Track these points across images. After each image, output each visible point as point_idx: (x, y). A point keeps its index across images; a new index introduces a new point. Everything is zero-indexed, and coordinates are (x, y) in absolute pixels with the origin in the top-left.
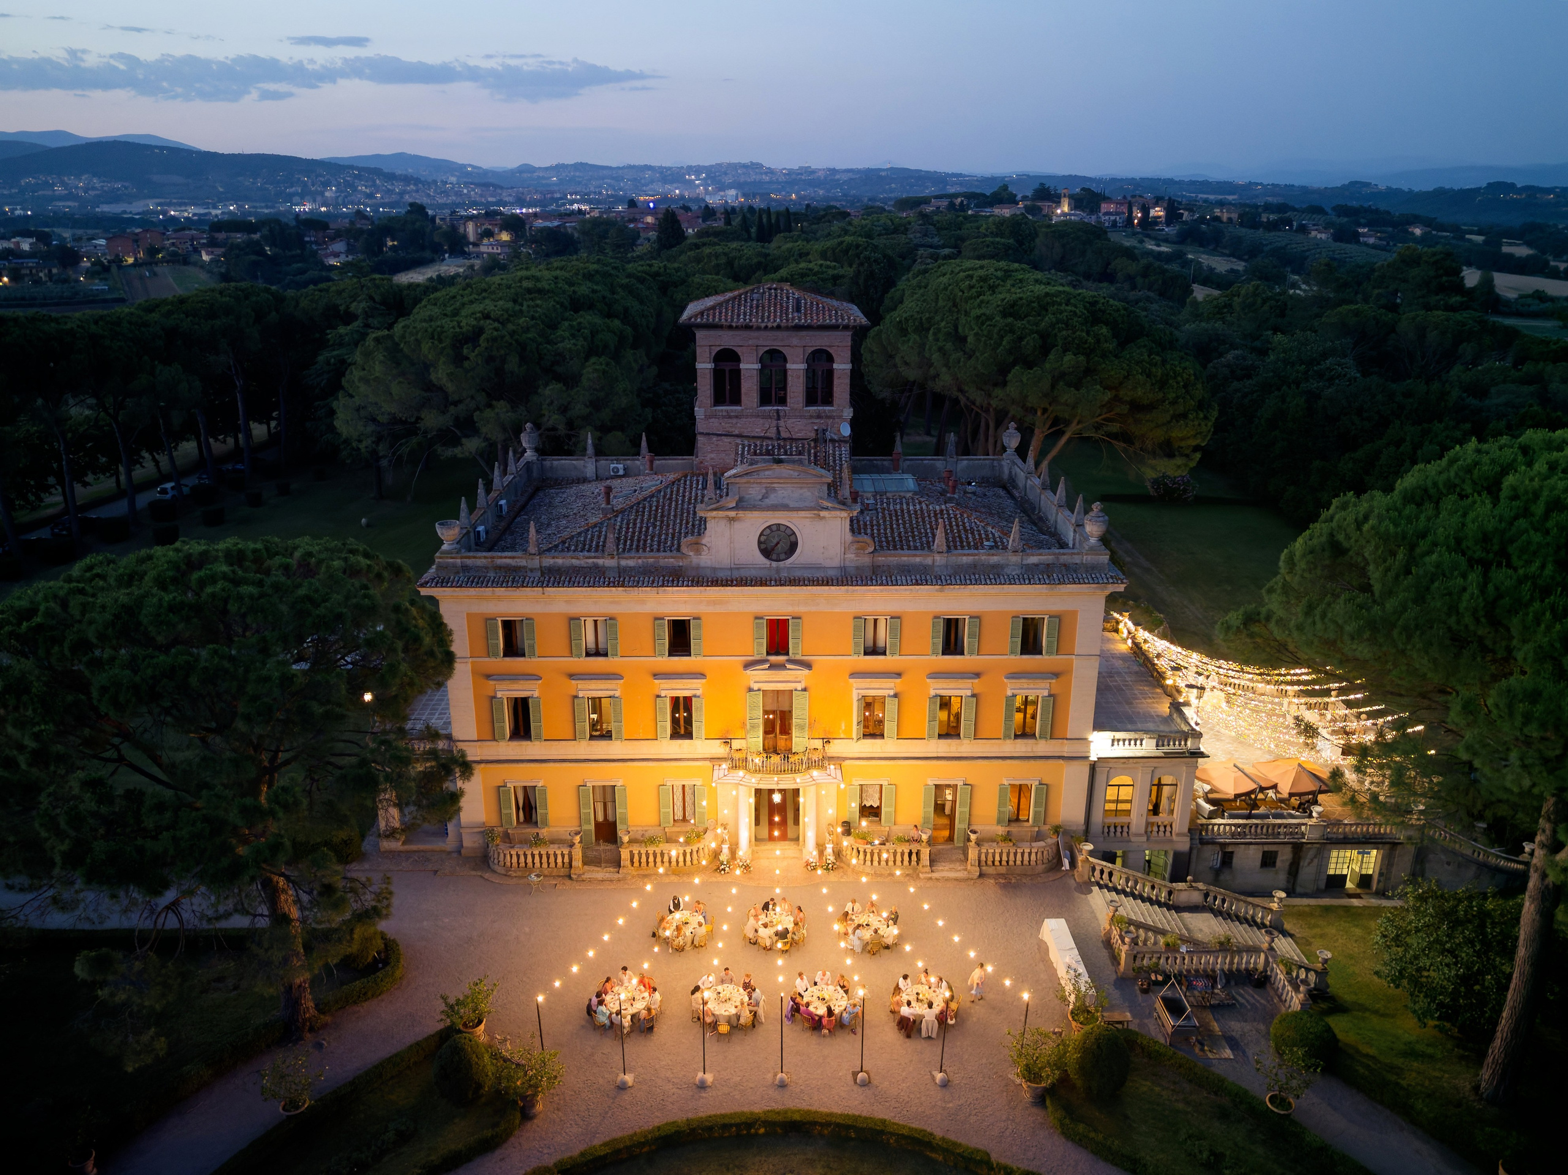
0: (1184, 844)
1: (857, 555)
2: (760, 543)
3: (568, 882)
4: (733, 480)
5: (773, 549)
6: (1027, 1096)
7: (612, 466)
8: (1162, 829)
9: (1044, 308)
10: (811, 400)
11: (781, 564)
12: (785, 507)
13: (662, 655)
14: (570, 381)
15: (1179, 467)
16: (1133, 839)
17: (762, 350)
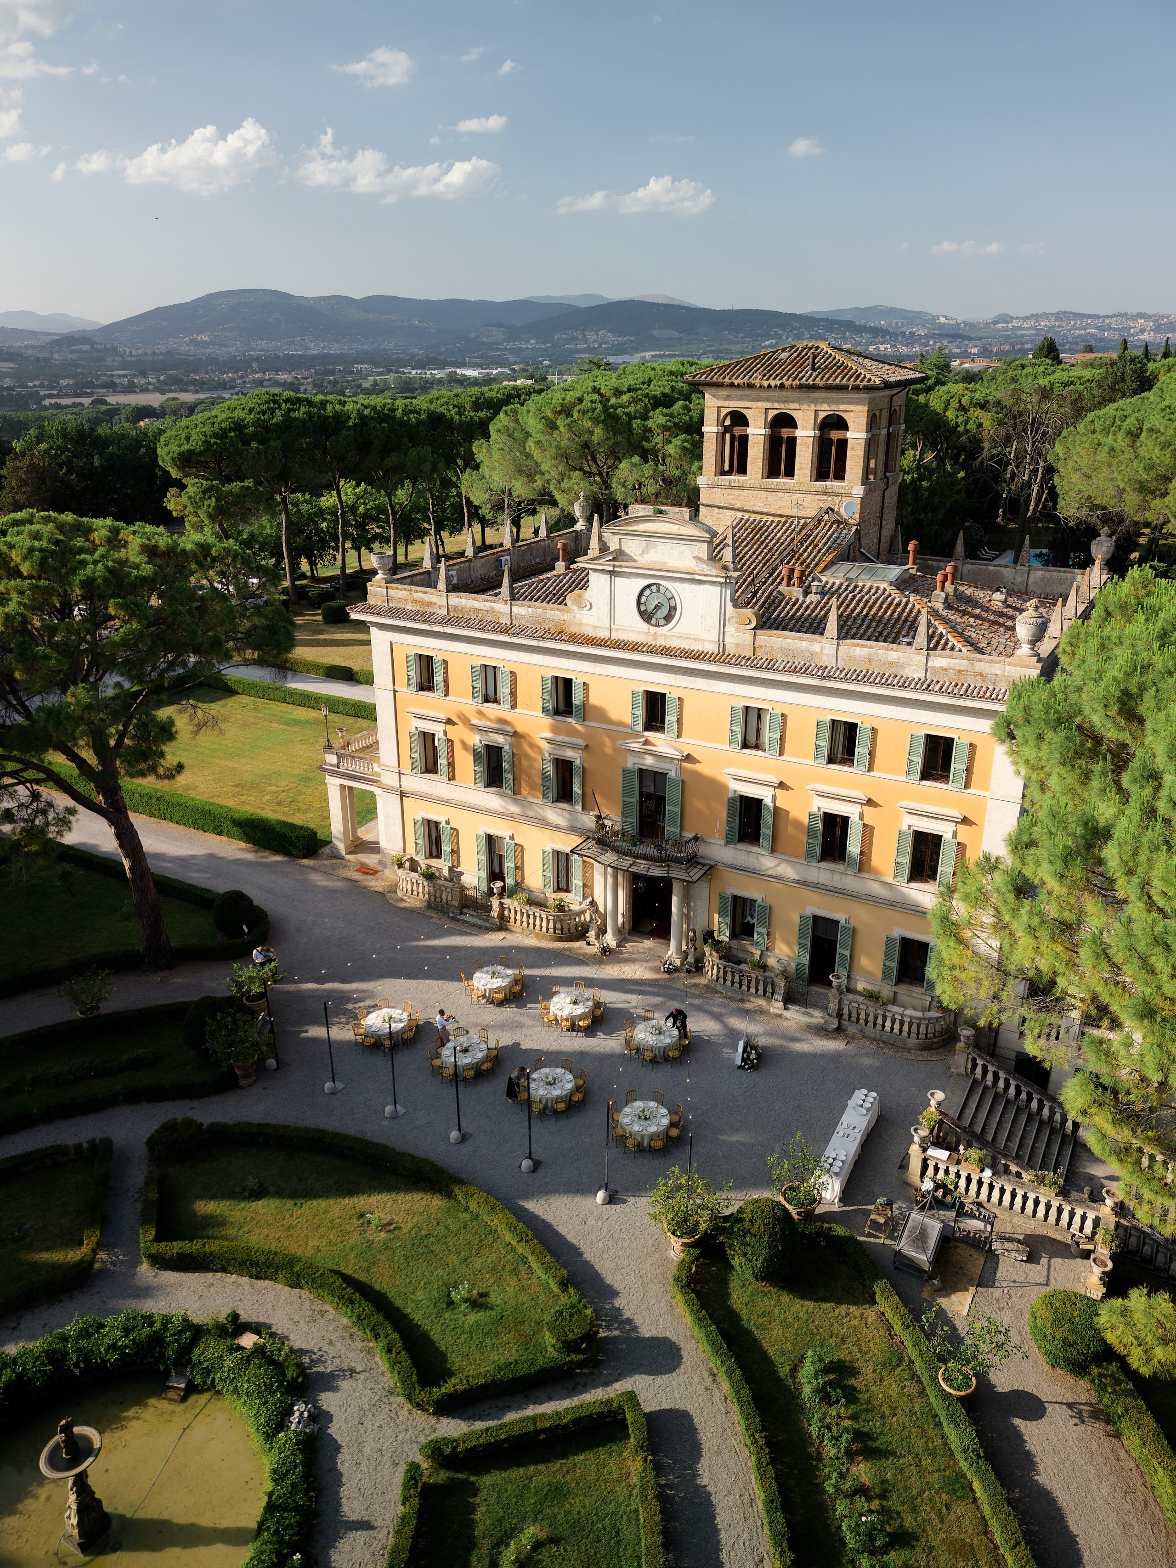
1: (738, 630)
2: (639, 603)
4: (612, 530)
5: (651, 613)
10: (820, 474)
11: (660, 630)
12: (663, 566)
17: (772, 414)
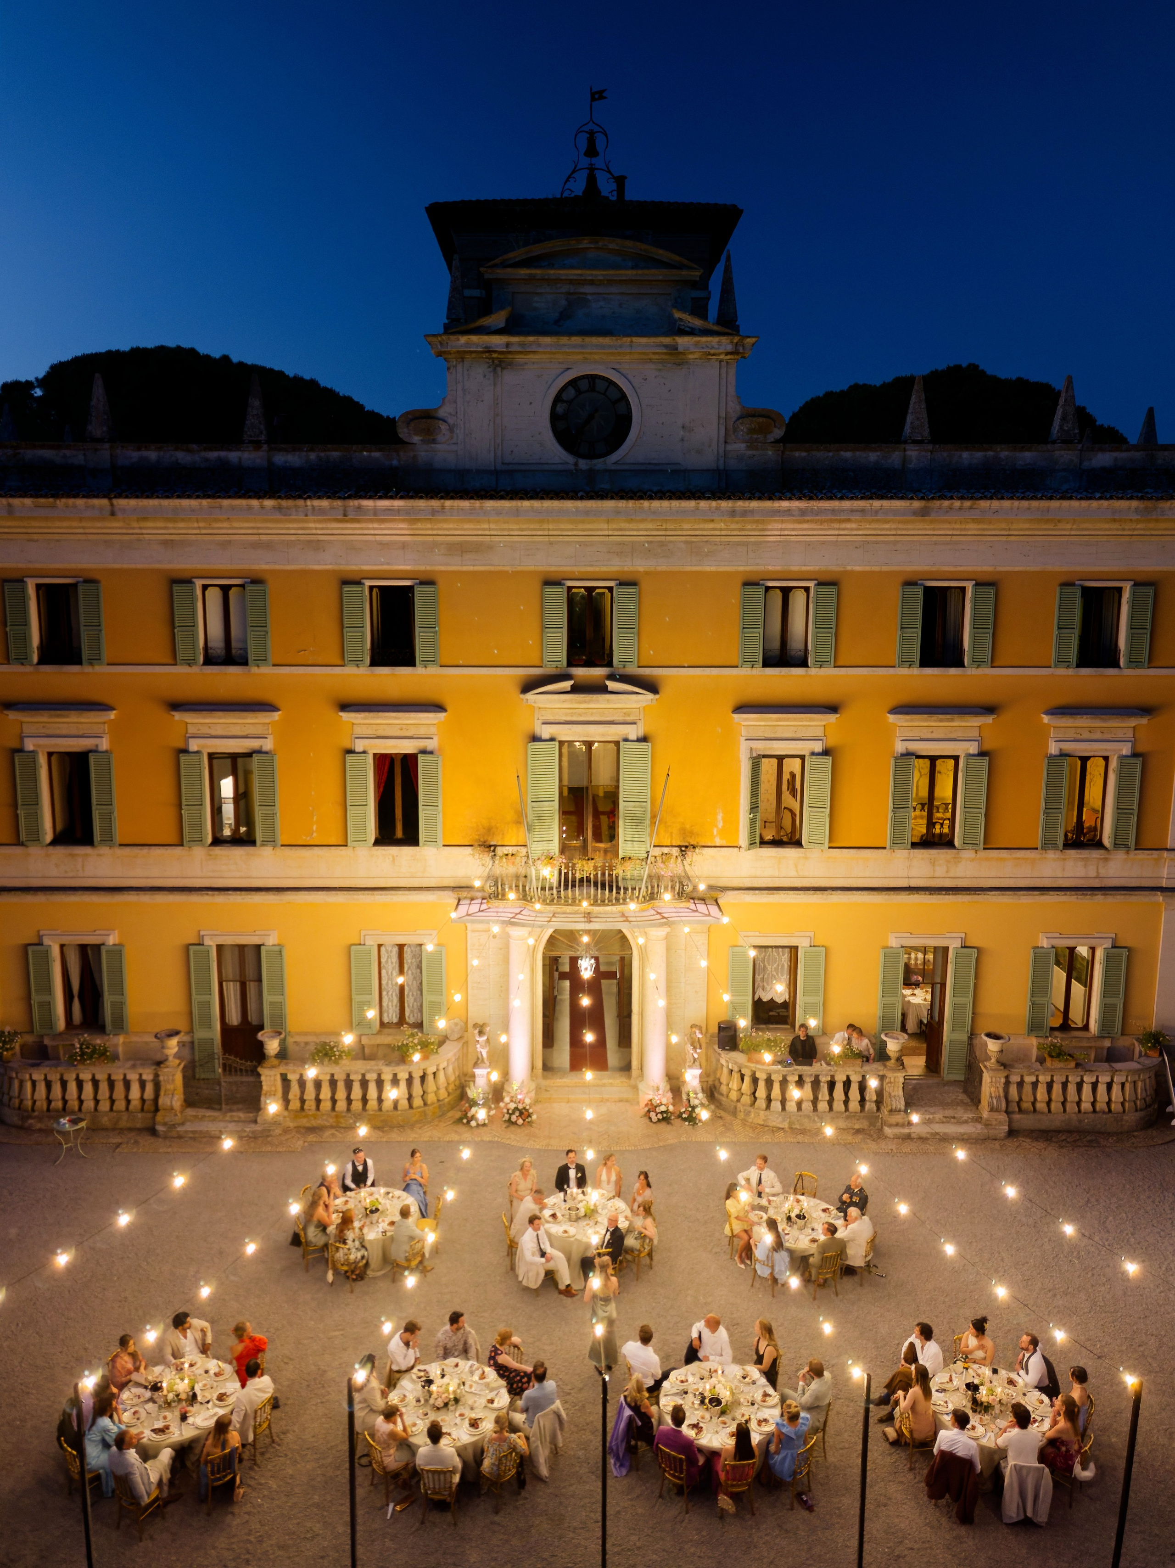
1: (752, 444)
2: (555, 418)
5: (581, 431)
11: (599, 461)
12: (606, 335)
13: (357, 663)
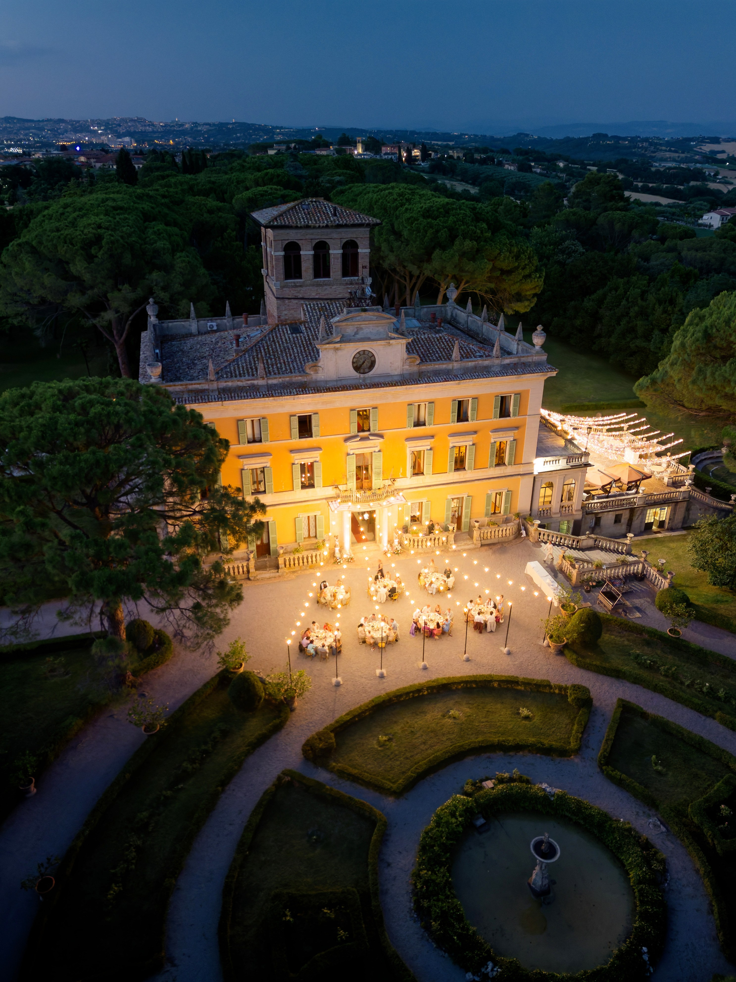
0: (579, 515)
1: (410, 366)
2: (353, 363)
3: (248, 582)
4: (337, 324)
5: (361, 366)
6: (552, 650)
7: (209, 324)
8: (567, 509)
9: (447, 212)
10: (345, 274)
11: (366, 375)
12: (368, 339)
13: (295, 438)
14: (167, 269)
15: (525, 307)
16: (553, 516)
17: (314, 242)
